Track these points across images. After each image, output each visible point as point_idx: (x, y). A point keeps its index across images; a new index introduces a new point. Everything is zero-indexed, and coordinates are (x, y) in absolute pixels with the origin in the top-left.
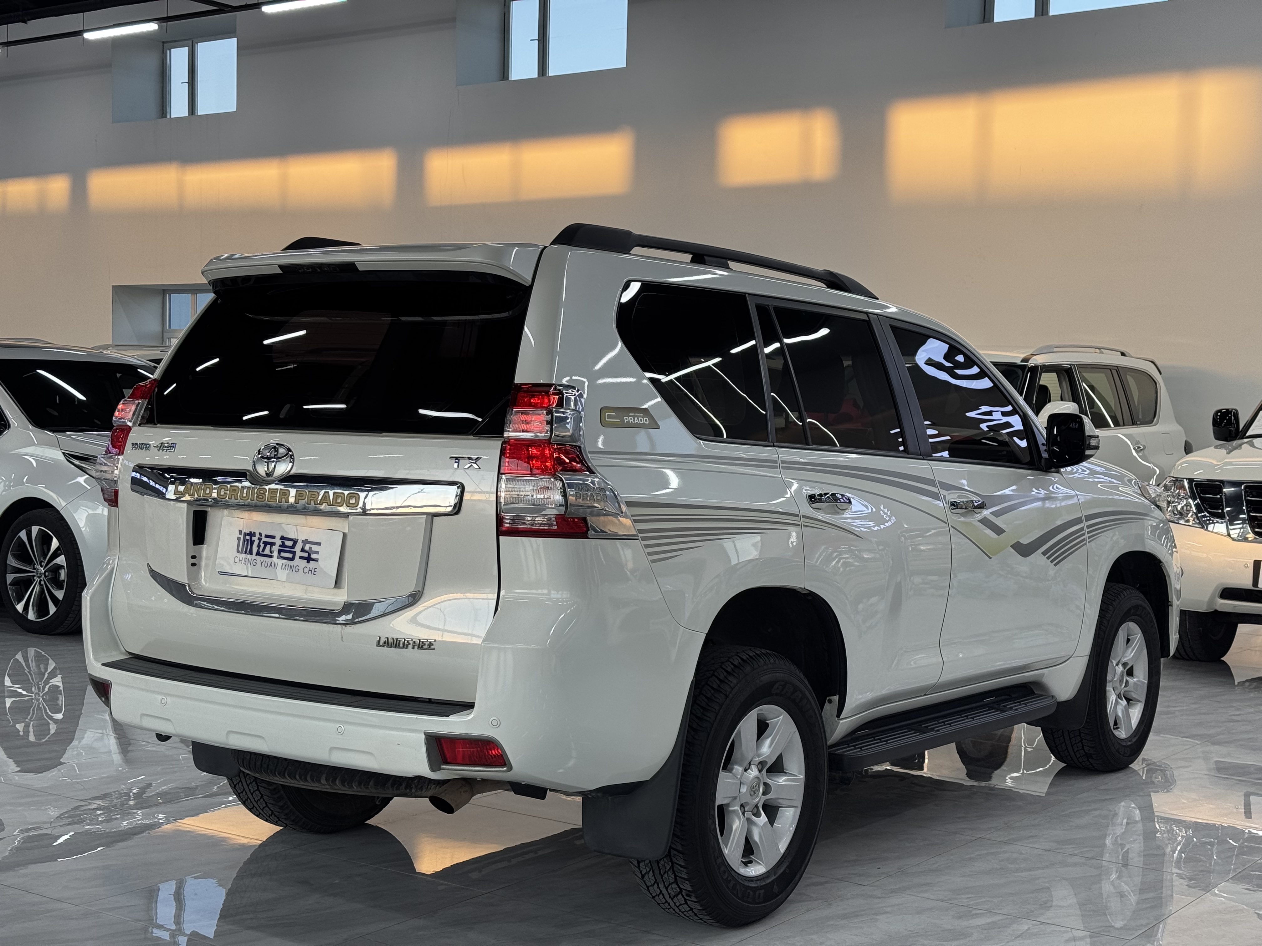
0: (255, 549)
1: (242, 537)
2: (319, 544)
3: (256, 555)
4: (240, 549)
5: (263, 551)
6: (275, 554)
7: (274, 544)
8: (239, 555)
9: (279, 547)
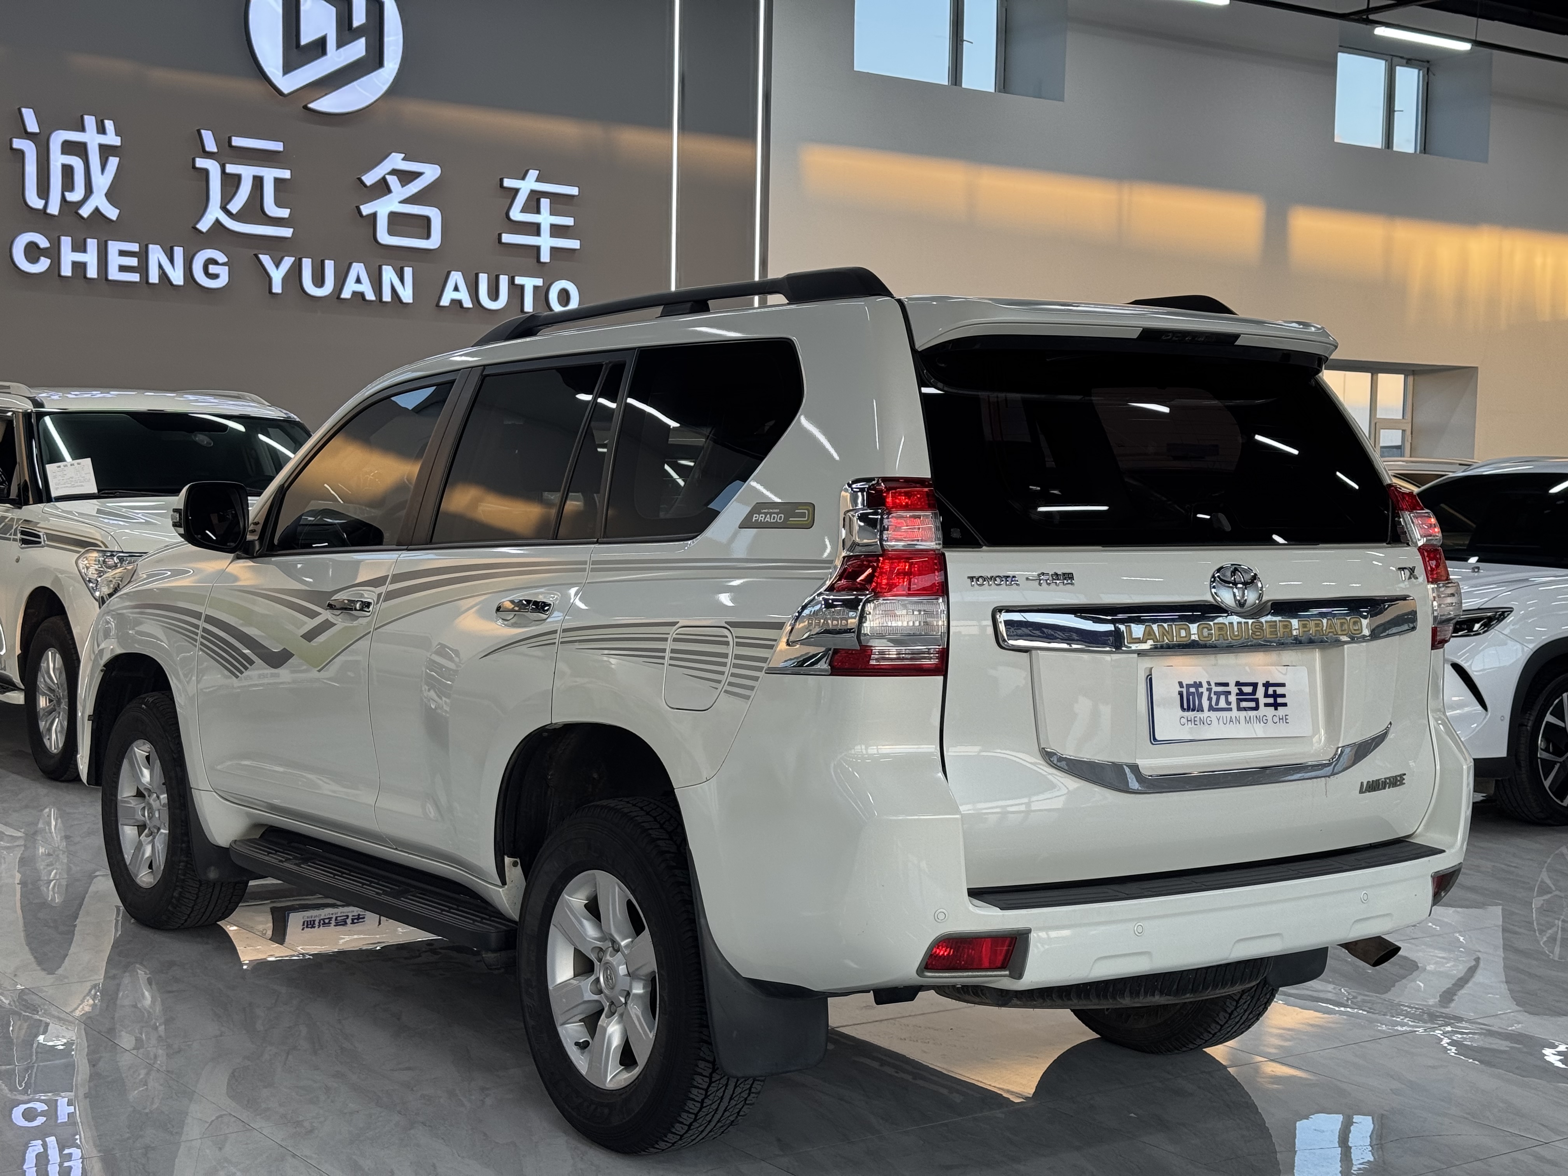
0: (1205, 704)
1: (1184, 690)
2: (1283, 685)
3: (1209, 711)
4: (1185, 706)
5: (1217, 703)
6: (1234, 706)
7: (1229, 693)
8: (1186, 714)
9: (1236, 695)
